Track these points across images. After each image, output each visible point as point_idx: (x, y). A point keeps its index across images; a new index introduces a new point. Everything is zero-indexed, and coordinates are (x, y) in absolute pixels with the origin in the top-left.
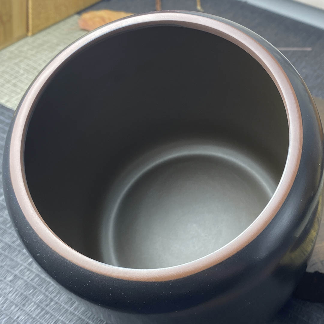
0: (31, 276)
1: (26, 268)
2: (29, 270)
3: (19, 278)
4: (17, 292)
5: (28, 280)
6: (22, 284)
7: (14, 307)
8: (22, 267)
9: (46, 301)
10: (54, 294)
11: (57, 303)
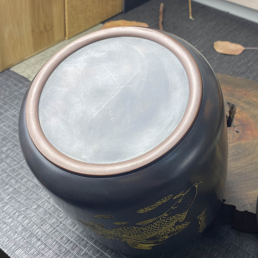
0: (49, 206)
1: (46, 200)
2: (48, 202)
3: (41, 207)
4: (38, 217)
5: (46, 209)
6: (42, 211)
7: (35, 226)
8: (43, 200)
9: (57, 223)
10: (62, 219)
11: (64, 225)
